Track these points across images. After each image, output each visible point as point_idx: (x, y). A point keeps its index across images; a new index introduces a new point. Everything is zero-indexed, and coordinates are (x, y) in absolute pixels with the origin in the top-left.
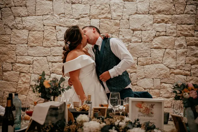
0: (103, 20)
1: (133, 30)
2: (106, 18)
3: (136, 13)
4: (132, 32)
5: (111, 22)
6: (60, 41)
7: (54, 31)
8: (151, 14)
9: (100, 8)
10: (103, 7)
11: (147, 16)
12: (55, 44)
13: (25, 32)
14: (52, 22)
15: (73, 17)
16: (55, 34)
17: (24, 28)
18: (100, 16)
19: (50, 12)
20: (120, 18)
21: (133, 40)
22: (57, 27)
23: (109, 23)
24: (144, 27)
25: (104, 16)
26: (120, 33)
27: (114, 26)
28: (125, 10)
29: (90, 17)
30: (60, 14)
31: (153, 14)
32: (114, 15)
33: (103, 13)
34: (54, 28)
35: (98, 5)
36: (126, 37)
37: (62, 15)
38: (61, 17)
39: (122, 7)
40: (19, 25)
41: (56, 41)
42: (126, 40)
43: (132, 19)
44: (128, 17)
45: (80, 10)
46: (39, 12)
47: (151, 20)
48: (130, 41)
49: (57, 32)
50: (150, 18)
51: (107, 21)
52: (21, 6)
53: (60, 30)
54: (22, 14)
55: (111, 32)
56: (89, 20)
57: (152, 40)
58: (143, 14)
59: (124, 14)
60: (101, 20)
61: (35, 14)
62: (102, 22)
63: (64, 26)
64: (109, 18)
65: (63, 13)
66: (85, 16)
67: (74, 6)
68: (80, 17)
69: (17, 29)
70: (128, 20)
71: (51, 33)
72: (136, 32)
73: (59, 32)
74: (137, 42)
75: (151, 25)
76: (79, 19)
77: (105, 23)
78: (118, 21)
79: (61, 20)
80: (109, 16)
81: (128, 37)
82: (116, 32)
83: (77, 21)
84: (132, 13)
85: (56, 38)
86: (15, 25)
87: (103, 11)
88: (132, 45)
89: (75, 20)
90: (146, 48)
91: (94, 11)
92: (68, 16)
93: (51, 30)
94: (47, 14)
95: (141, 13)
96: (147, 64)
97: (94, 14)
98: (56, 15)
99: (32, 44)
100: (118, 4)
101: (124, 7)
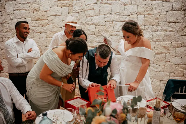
0: (147, 15)
1: (169, 23)
2: (149, 14)
3: (172, 10)
4: (168, 24)
5: (153, 17)
6: (116, 31)
7: (112, 25)
8: (183, 10)
9: (145, 7)
10: (147, 6)
11: (180, 11)
12: (113, 34)
13: (93, 26)
14: (111, 19)
15: (125, 15)
16: (113, 27)
17: (92, 24)
18: (144, 13)
19: (109, 12)
20: (160, 14)
21: (169, 30)
22: (114, 22)
23: (151, 18)
24: (177, 20)
25: (147, 13)
26: (159, 25)
27: (155, 20)
28: (163, 8)
29: (138, 14)
30: (116, 13)
31: (184, 11)
32: (155, 12)
33: (147, 11)
34: (112, 23)
35: (143, 5)
36: (163, 28)
37: (118, 14)
38: (117, 15)
39: (161, 6)
40: (89, 22)
41: (113, 32)
42: (164, 30)
43: (169, 14)
44: (165, 13)
45: (130, 10)
46: (102, 13)
47: (183, 15)
48: (166, 30)
49: (114, 25)
50: (182, 13)
51: (150, 16)
52: (91, 10)
53: (116, 24)
54: (91, 15)
55: (153, 24)
56: (137, 16)
57: (183, 30)
58: (177, 10)
59: (163, 11)
60: (146, 15)
61: (99, 14)
62: (146, 17)
63: (119, 21)
64: (151, 14)
65: (118, 12)
66: (133, 13)
67: (126, 7)
68: (130, 14)
69: (88, 25)
70: (166, 15)
71: (110, 26)
72: (171, 24)
73: (116, 25)
74: (171, 31)
75: (183, 18)
76: (129, 16)
77: (148, 18)
78: (158, 16)
79: (117, 17)
80: (151, 13)
81: (165, 28)
82: (156, 24)
83: (128, 17)
84: (168, 10)
85: (113, 30)
86: (87, 23)
87: (147, 9)
88: (168, 33)
89: (127, 17)
90: (178, 35)
91: (140, 10)
92: (122, 14)
93: (110, 24)
94: (108, 14)
95: (175, 10)
96: (178, 47)
97: (140, 12)
98: (114, 14)
99: (98, 35)
100: (158, 4)
101: (163, 6)
